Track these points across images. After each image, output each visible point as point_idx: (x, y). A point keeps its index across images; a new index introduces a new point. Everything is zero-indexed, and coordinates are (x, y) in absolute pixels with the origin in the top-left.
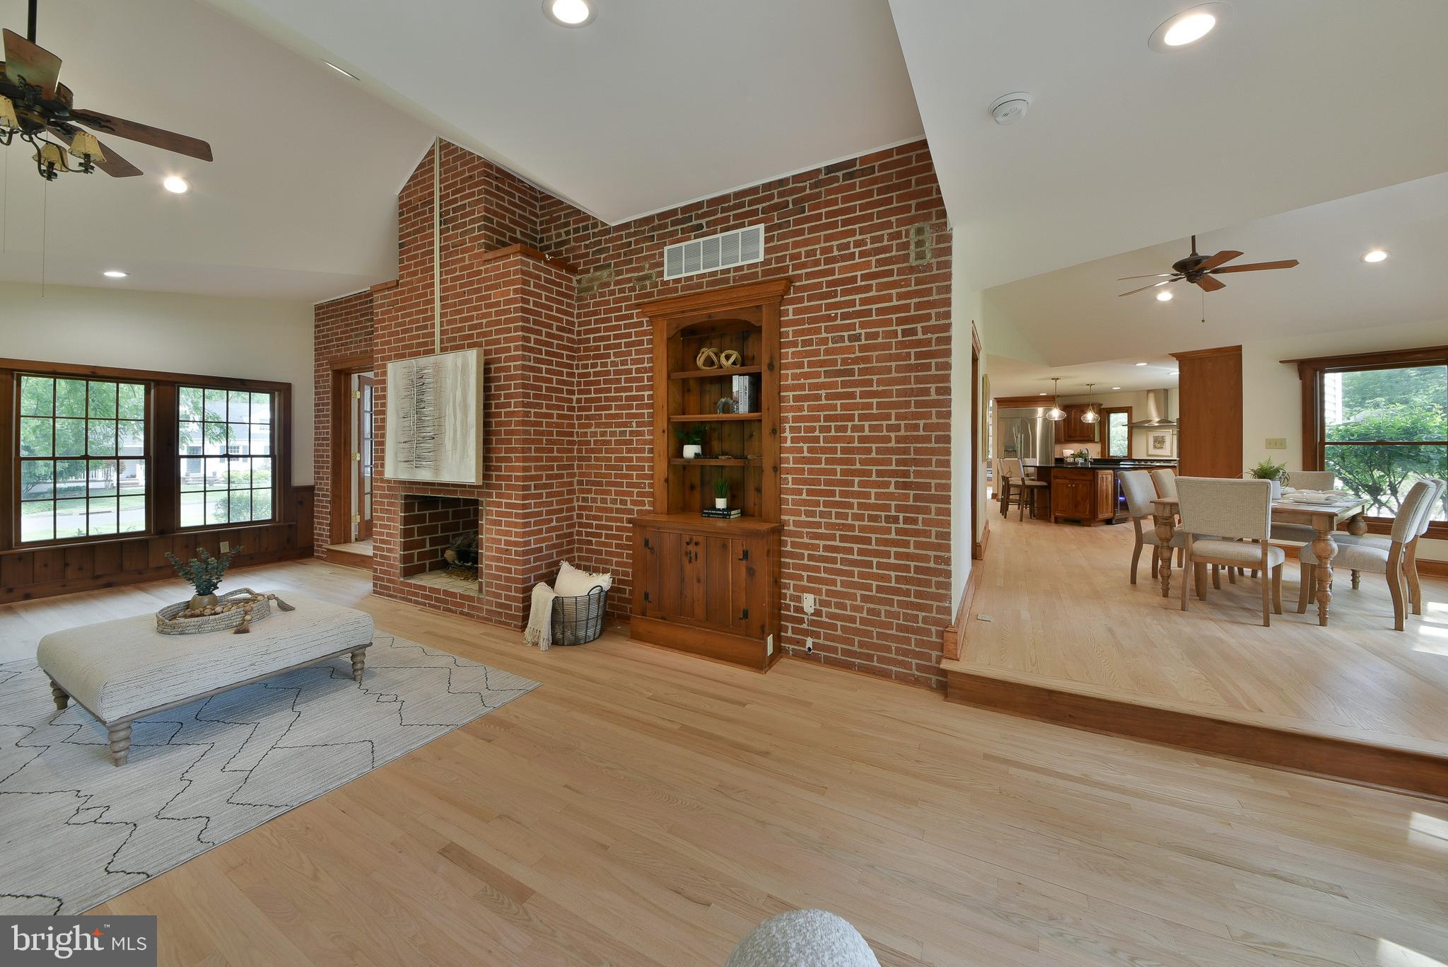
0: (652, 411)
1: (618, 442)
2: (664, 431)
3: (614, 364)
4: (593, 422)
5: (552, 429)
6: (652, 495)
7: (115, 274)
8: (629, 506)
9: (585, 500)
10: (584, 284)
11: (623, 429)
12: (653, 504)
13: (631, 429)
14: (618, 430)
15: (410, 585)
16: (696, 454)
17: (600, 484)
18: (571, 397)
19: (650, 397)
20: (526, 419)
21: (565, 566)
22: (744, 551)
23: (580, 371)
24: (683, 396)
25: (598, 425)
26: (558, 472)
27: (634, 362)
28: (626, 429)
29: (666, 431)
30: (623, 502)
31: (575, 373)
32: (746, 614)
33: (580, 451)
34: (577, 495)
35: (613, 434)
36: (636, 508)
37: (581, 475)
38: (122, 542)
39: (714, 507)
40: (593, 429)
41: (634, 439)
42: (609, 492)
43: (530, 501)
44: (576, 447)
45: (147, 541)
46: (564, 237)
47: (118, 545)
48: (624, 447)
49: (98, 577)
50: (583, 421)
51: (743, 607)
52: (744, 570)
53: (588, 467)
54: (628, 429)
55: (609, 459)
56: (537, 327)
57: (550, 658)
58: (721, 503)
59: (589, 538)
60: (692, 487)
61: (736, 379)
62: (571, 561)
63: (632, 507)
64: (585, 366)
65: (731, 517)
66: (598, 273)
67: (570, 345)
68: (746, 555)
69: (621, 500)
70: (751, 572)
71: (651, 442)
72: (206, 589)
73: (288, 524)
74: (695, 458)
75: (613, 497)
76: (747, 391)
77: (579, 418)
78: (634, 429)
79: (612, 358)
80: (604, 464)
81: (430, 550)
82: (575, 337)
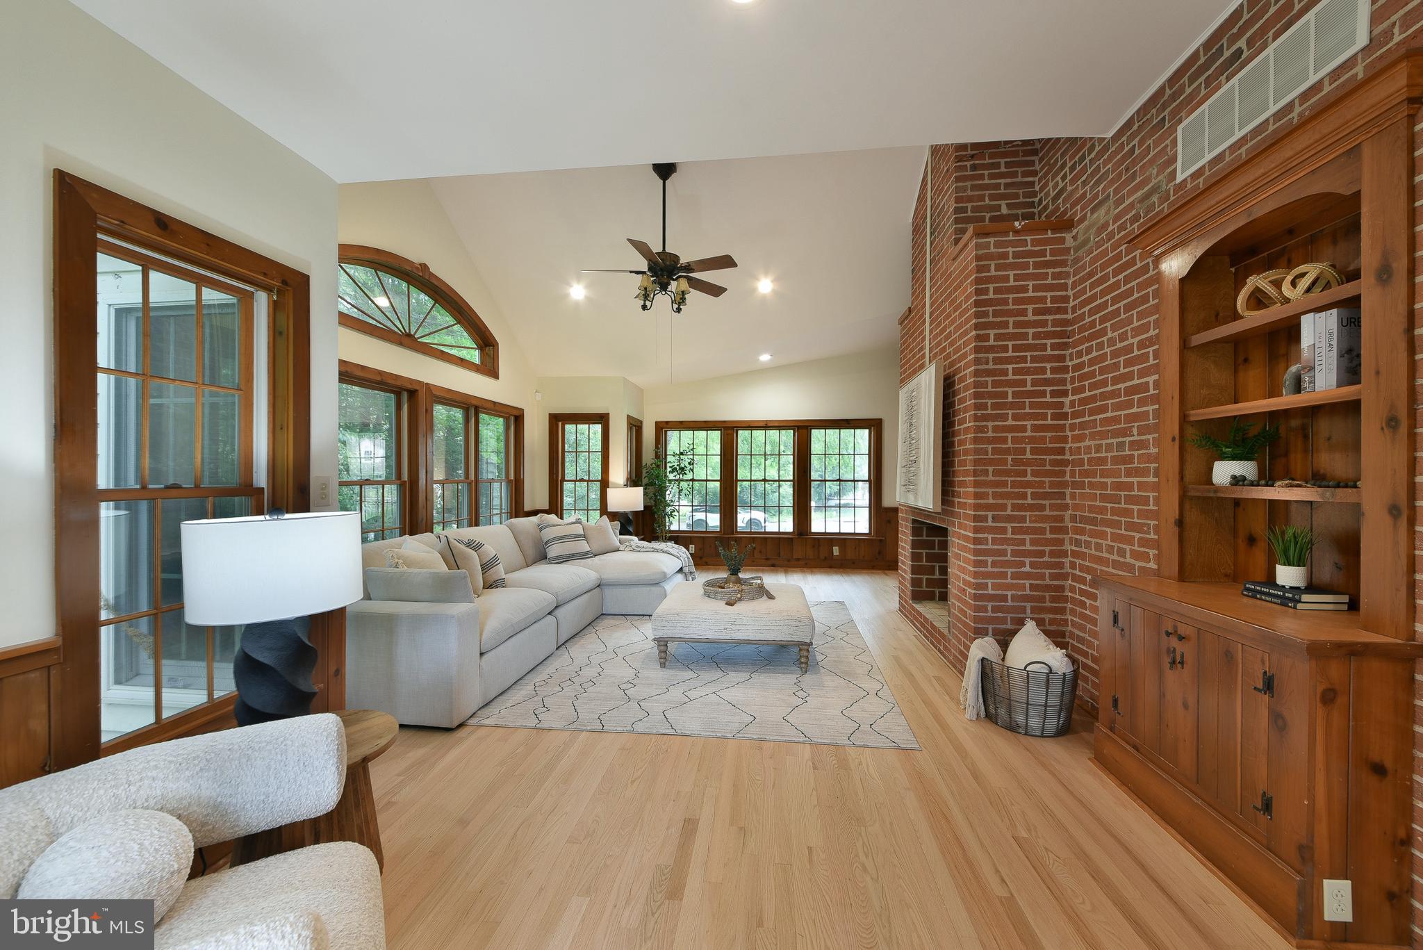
0: (1157, 406)
1: (1116, 460)
2: (1174, 439)
3: (1112, 342)
4: (1087, 432)
5: (1024, 445)
6: (1156, 544)
7: (765, 358)
8: (1129, 560)
9: (1078, 543)
10: (1081, 238)
11: (1121, 440)
12: (1158, 558)
13: (1131, 438)
14: (1115, 441)
15: (914, 609)
16: (1234, 477)
17: (1093, 521)
18: (1061, 400)
19: (1157, 384)
20: (980, 435)
21: (1030, 626)
22: (1265, 673)
23: (1075, 362)
24: (1236, 371)
25: (1093, 436)
26: (1032, 502)
27: (1137, 331)
28: (1124, 439)
29: (1177, 438)
30: (1122, 553)
31: (1069, 366)
32: (1267, 806)
33: (1073, 474)
34: (1070, 535)
35: (1109, 448)
36: (1138, 564)
37: (1076, 507)
38: (780, 538)
39: (1271, 580)
40: (1087, 443)
41: (1136, 453)
42: (1102, 535)
43: (986, 535)
44: (1069, 468)
45: (792, 539)
46: (1061, 185)
47: (778, 540)
48: (1123, 467)
49: (767, 559)
50: (1077, 432)
51: (1262, 787)
52: (1264, 713)
53: (1083, 496)
54: (1128, 439)
55: (1103, 486)
56: (999, 319)
57: (966, 729)
58: (1288, 575)
59: (1083, 599)
60: (1252, 540)
61: (1307, 322)
62: (1040, 623)
63: (1132, 561)
64: (1080, 354)
65: (1300, 606)
66: (1095, 215)
67: (1059, 329)
68: (1269, 685)
69: (1119, 549)
70: (1278, 722)
71: (1155, 458)
72: (735, 572)
73: (879, 539)
74: (1232, 485)
75: (1109, 543)
76: (1335, 342)
77: (1072, 428)
78: (1136, 438)
79: (1110, 334)
80: (1098, 492)
81: (939, 579)
82: (1070, 316)
